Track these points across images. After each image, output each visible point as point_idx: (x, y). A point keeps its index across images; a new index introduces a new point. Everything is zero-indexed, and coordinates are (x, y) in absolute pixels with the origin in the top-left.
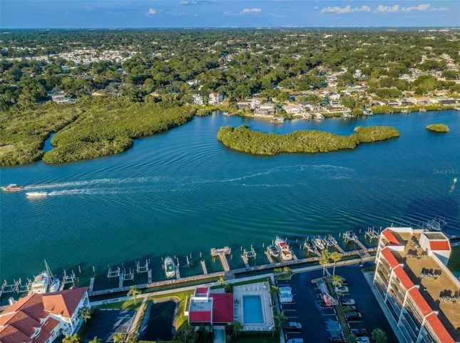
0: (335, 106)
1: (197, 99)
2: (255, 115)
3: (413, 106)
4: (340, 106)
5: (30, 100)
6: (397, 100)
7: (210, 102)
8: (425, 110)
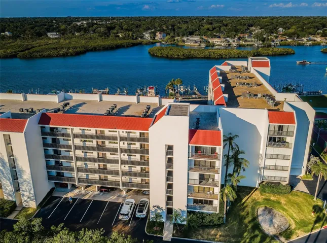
0: (250, 39)
1: (147, 35)
2: (186, 44)
3: (316, 42)
4: (253, 40)
5: (33, 35)
6: (303, 38)
7: (156, 38)
8: (325, 44)
